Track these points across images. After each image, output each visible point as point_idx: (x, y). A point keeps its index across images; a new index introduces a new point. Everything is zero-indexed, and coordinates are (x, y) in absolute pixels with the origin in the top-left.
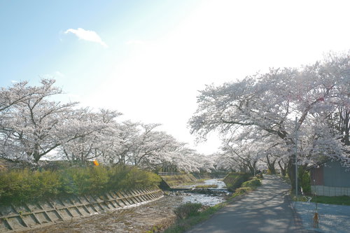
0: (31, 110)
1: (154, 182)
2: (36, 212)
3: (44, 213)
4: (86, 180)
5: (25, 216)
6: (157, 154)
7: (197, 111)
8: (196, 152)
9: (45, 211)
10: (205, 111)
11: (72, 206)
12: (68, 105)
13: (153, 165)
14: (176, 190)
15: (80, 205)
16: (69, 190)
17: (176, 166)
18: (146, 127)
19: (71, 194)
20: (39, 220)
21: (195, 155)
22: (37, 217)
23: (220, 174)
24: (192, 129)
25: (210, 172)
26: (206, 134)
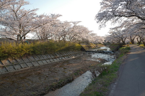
0: (15, 13)
1: (79, 48)
2: (21, 63)
3: (25, 63)
4: (46, 47)
5: (16, 65)
6: (79, 35)
7: (100, 11)
8: (97, 35)
9: (26, 62)
10: (105, 10)
11: (39, 59)
12: (33, 10)
13: (78, 40)
14: (88, 51)
15: (43, 59)
16: (37, 52)
17: (88, 41)
18: (74, 23)
19: (39, 54)
20: (22, 67)
21: (96, 36)
22: (22, 65)
23: (107, 44)
24: (98, 20)
25: (103, 43)
26: (105, 22)
